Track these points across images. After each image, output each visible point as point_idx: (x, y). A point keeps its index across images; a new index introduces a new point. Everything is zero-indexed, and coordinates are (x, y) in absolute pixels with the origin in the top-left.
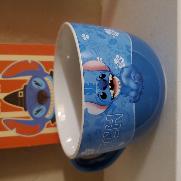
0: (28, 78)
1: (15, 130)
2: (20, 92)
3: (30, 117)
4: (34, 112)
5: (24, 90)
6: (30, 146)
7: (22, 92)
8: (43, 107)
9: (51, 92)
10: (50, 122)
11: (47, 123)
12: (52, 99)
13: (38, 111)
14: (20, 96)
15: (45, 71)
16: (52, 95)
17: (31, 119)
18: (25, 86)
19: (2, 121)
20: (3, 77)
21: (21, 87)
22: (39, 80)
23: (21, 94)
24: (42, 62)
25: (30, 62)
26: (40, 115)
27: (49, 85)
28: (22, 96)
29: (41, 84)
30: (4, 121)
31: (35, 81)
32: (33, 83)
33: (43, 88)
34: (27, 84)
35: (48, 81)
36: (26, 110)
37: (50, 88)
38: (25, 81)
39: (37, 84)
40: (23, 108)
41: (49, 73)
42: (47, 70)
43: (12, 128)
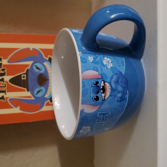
0: (30, 63)
1: (19, 108)
2: (23, 75)
3: (32, 96)
4: (35, 92)
5: (27, 73)
6: (31, 121)
7: (25, 75)
8: (43, 88)
9: (50, 75)
10: (49, 101)
11: (46, 102)
12: (50, 81)
13: (38, 92)
14: (23, 79)
15: (44, 57)
16: (50, 78)
17: (33, 98)
18: (28, 70)
19: (8, 99)
20: (8, 62)
21: (24, 71)
22: (39, 65)
23: (24, 77)
24: (42, 50)
25: (31, 49)
26: (40, 95)
27: (48, 69)
28: (25, 79)
29: (41, 68)
30: (10, 100)
31: (35, 66)
32: (34, 68)
33: (42, 71)
34: (29, 68)
35: (47, 66)
36: (28, 91)
37: (49, 72)
38: (27, 66)
39: (37, 68)
40: (26, 89)
41: (47, 59)
42: (46, 56)
43: (16, 107)
